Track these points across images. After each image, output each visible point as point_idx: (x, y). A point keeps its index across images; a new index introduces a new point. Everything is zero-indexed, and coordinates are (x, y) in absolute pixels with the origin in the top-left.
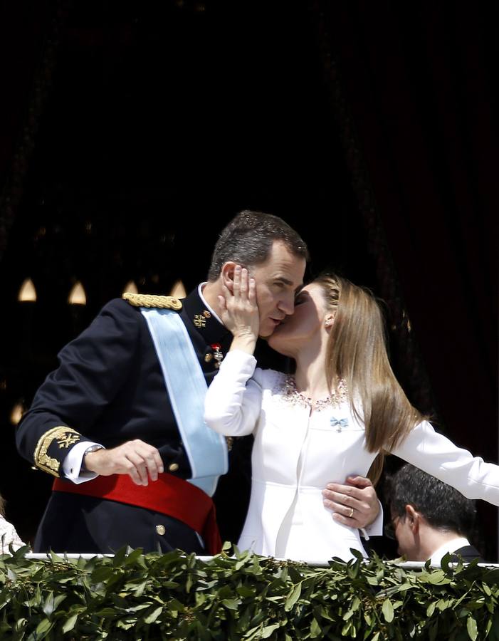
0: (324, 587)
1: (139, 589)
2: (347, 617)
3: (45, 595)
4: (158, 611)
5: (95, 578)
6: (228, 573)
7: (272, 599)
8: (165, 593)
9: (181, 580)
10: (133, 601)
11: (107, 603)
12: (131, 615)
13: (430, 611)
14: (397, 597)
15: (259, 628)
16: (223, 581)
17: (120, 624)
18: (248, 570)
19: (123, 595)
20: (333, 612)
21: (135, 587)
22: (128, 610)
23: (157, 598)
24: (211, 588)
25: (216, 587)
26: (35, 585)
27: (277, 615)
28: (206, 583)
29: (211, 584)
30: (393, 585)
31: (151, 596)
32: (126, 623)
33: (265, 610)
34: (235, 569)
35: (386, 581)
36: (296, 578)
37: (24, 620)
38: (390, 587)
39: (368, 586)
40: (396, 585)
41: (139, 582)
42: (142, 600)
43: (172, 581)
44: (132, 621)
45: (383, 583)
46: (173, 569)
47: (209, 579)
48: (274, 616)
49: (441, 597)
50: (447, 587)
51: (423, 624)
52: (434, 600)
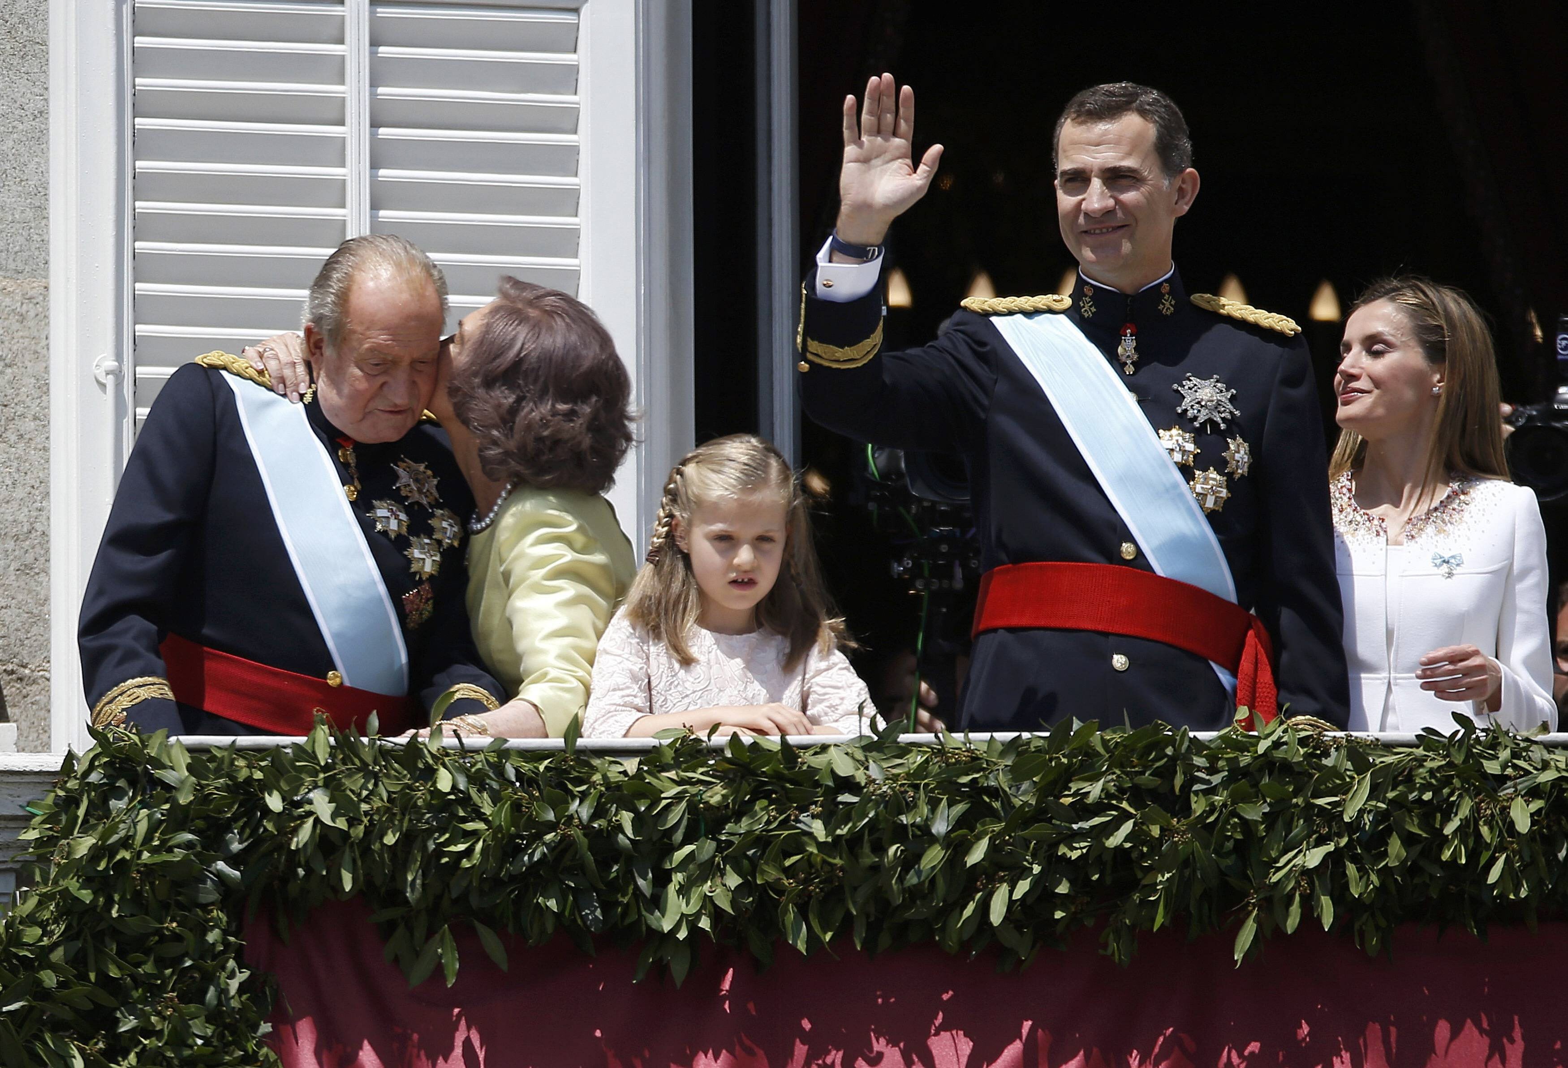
0: (1409, 780)
1: (1095, 790)
2: (1449, 830)
3: (934, 804)
4: (1127, 827)
5: (1017, 774)
6: (1245, 760)
7: (1321, 802)
8: (1138, 796)
9: (1167, 773)
10: (1083, 810)
11: (1039, 814)
12: (1081, 835)
14: (1534, 793)
15: (1300, 851)
16: (1236, 773)
17: (1063, 850)
18: (1279, 754)
19: (1067, 801)
20: (1426, 821)
21: (1086, 787)
22: (1075, 826)
23: (1125, 805)
24: (1216, 785)
25: (1225, 783)
26: (916, 787)
27: (1330, 828)
28: (1208, 777)
29: (1216, 779)
30: (1527, 773)
31: (1114, 802)
32: (1073, 849)
33: (1308, 820)
34: (1257, 752)
35: (1515, 767)
36: (1362, 765)
37: (898, 848)
38: (1521, 776)
39: (1485, 776)
40: (1532, 773)
41: (1094, 779)
42: (1099, 808)
43: (1150, 775)
44: (1083, 844)
45: (1509, 771)
46: (1151, 754)
47: (1212, 770)
48: (1325, 831)
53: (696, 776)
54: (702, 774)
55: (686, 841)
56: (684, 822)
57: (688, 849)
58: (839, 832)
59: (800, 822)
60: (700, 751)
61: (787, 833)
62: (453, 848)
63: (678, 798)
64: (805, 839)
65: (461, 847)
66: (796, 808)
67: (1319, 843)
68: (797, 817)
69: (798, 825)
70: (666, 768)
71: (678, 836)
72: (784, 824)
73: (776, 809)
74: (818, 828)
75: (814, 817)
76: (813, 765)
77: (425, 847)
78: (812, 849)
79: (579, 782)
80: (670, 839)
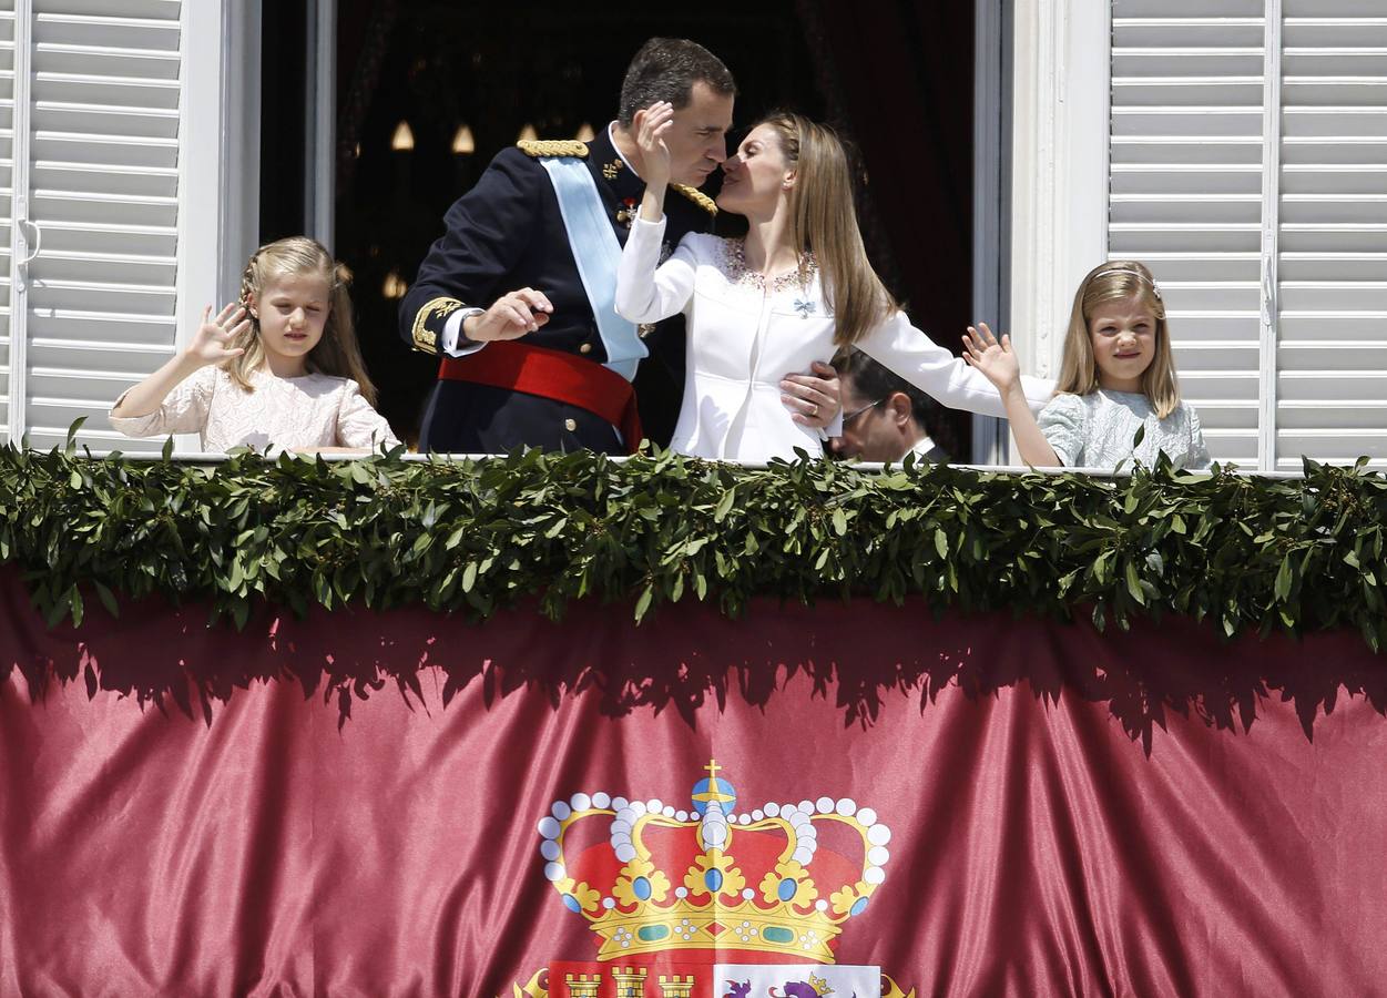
0: (762, 494)
1: (539, 497)
2: (790, 530)
3: (425, 504)
4: (562, 523)
5: (484, 484)
6: (646, 477)
7: (699, 508)
8: (569, 502)
9: (590, 486)
10: (530, 510)
11: (499, 513)
12: (528, 528)
13: (891, 522)
14: (850, 505)
15: (684, 543)
16: (640, 487)
17: (515, 539)
18: (670, 474)
19: (519, 504)
20: (773, 524)
21: (533, 494)
22: (524, 522)
23: (560, 508)
24: (625, 495)
25: (631, 494)
26: (412, 492)
27: (705, 527)
28: (619, 489)
29: (625, 491)
30: (845, 490)
31: (552, 506)
32: (522, 538)
33: (690, 521)
34: (654, 472)
35: (837, 486)
36: (728, 483)
37: (398, 535)
38: (841, 493)
39: (815, 492)
40: (849, 491)
41: (539, 488)
42: (541, 510)
43: (578, 487)
44: (530, 535)
45: (833, 489)
46: (579, 472)
47: (623, 484)
48: (701, 529)
49: (903, 505)
50: (911, 493)
51: (882, 538)
52: (894, 509)
53: (256, 481)
54: (260, 480)
55: (247, 527)
56: (247, 514)
57: (249, 533)
58: (356, 523)
59: (329, 515)
60: (258, 463)
61: (319, 523)
62: (81, 529)
63: (243, 496)
64: (332, 527)
65: (87, 529)
66: (327, 506)
67: (698, 537)
68: (327, 511)
69: (327, 518)
70: (234, 475)
71: (242, 524)
72: (317, 517)
73: (312, 506)
74: (342, 520)
75: (338, 512)
76: (339, 475)
77: (62, 528)
78: (337, 535)
79: (172, 483)
80: (236, 525)
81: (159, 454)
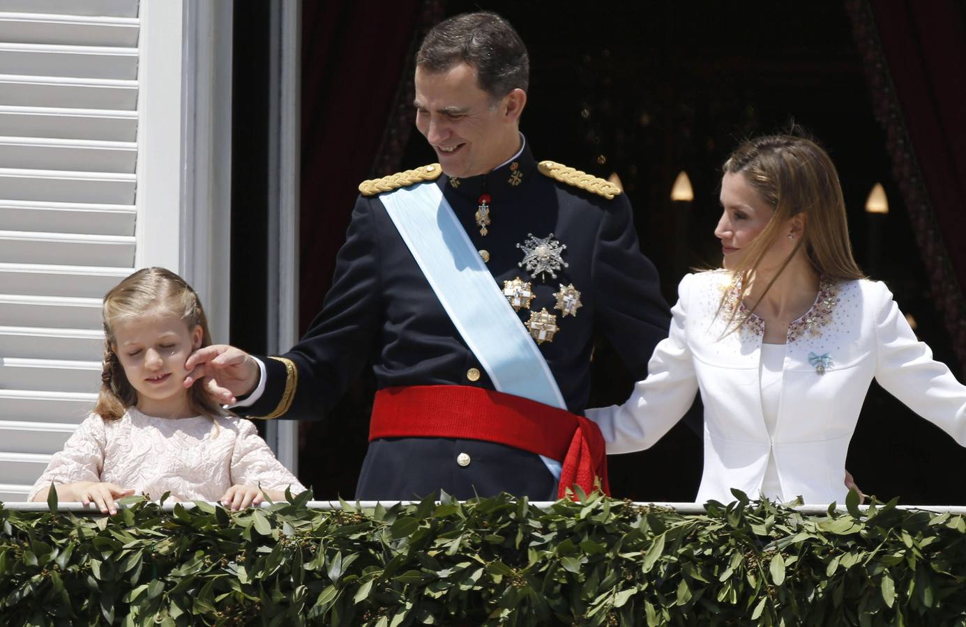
0: (695, 539)
1: (454, 546)
2: (724, 577)
3: (331, 555)
4: (478, 574)
5: (396, 533)
6: (571, 523)
7: (628, 556)
8: (487, 550)
9: (509, 533)
10: (445, 560)
11: (412, 563)
12: (443, 579)
13: (832, 569)
14: (791, 550)
15: (611, 594)
16: (564, 533)
17: (427, 591)
18: (596, 519)
19: (433, 553)
20: (707, 572)
21: (448, 543)
22: (438, 573)
23: (477, 557)
24: (547, 543)
25: (555, 541)
26: (318, 542)
27: (634, 575)
28: (541, 537)
29: (548, 538)
30: (786, 535)
31: (469, 555)
32: (436, 591)
33: (618, 570)
34: (579, 517)
35: (778, 530)
36: (659, 527)
37: (303, 588)
38: (782, 537)
39: (753, 536)
40: (789, 535)
41: (454, 537)
42: (456, 559)
43: (497, 534)
44: (444, 587)
45: (773, 533)
46: (498, 518)
47: (545, 531)
48: (630, 578)
49: (847, 549)
50: (856, 536)
51: (824, 584)
52: (837, 553)
53: (151, 532)
54: (155, 530)
55: (140, 582)
56: (140, 567)
57: (142, 588)
58: (256, 577)
59: (228, 568)
60: (155, 513)
61: (217, 576)
63: (136, 548)
64: (232, 581)
66: (225, 558)
67: (627, 586)
68: (226, 563)
69: (227, 570)
70: (129, 526)
71: (135, 578)
72: (215, 570)
73: (211, 558)
74: (242, 573)
75: (239, 564)
76: (239, 524)
78: (237, 589)
79: (60, 536)
80: (129, 580)
81: (44, 505)
